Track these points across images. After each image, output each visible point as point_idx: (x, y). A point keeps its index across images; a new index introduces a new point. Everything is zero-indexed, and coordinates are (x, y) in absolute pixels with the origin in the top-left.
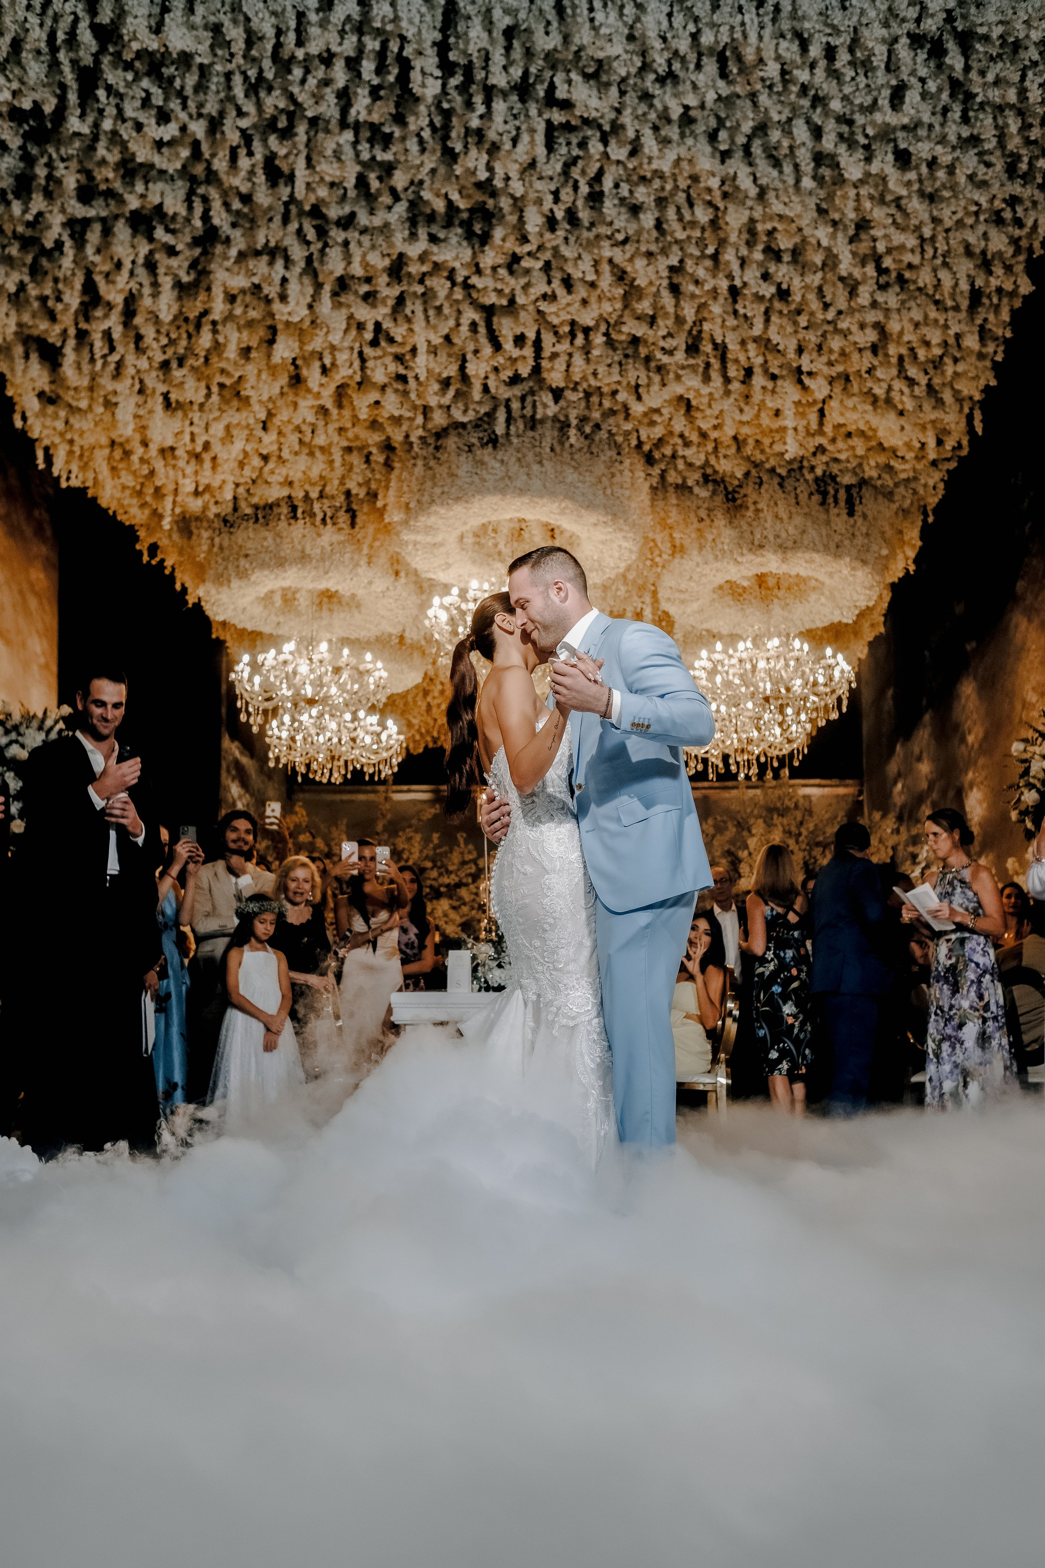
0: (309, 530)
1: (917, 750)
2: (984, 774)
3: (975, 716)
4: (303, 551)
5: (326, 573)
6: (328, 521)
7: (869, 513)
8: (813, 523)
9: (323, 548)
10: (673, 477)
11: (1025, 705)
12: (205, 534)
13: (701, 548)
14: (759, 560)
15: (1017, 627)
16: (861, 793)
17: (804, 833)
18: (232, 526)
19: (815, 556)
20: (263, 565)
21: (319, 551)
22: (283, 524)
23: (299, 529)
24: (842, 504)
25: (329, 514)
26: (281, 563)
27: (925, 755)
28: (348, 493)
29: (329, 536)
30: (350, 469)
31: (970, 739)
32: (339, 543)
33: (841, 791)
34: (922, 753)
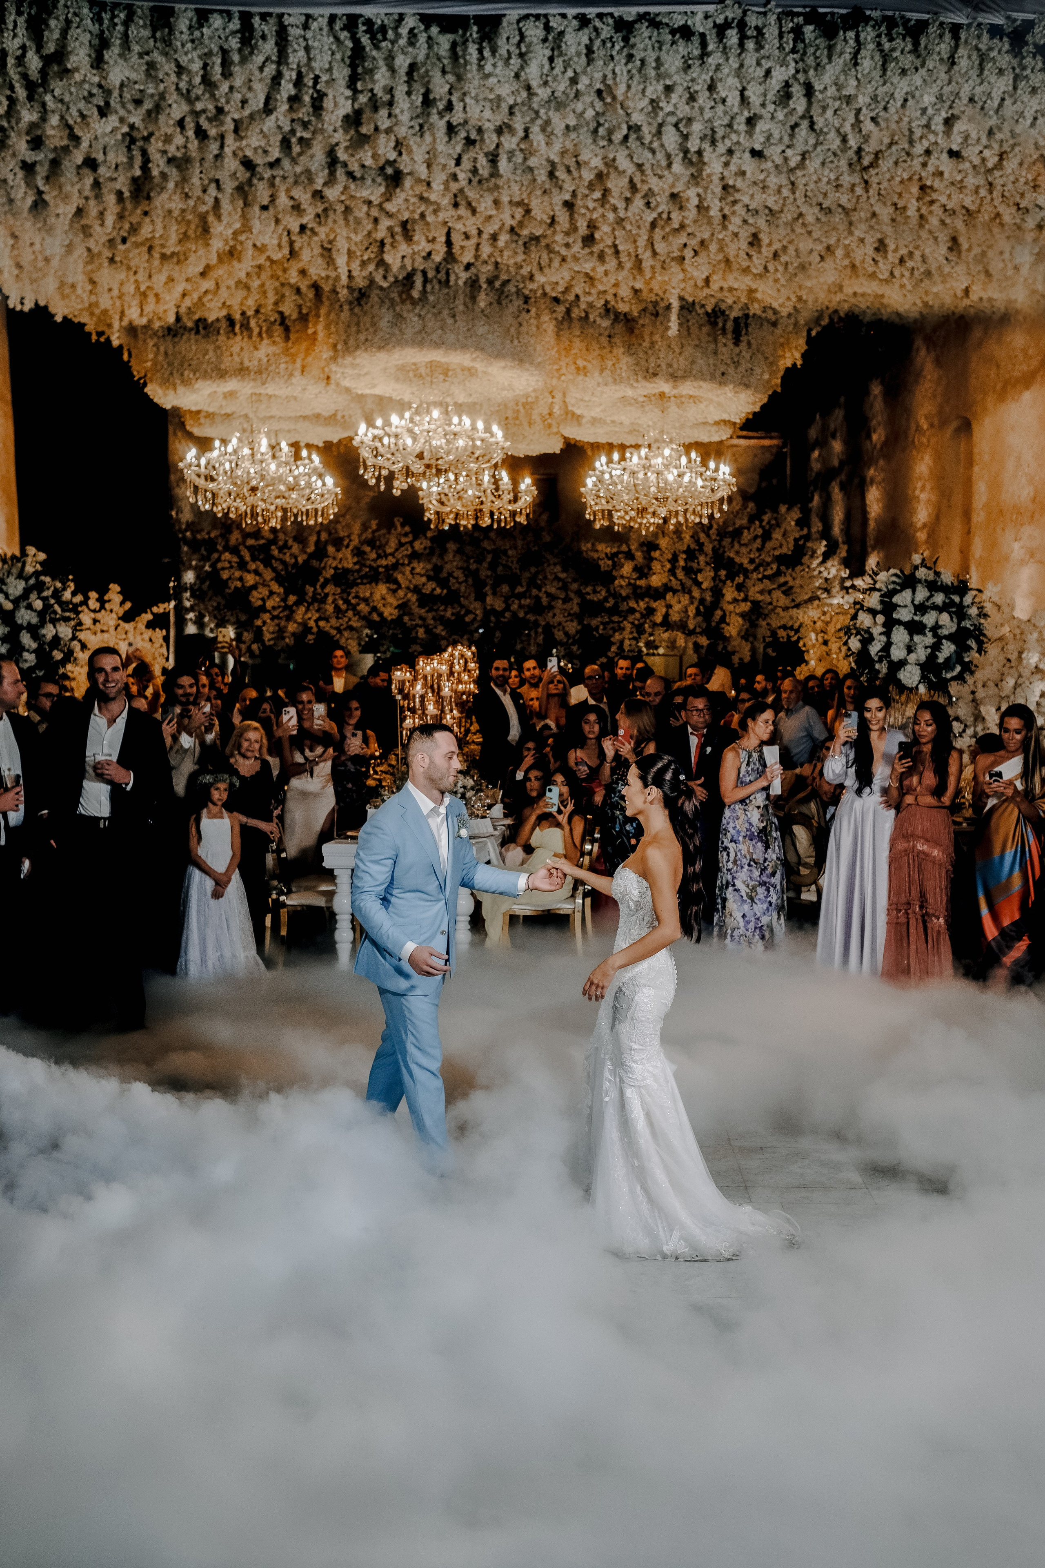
0: (246, 344)
1: (832, 426)
2: (882, 475)
3: (880, 418)
4: (242, 363)
5: (264, 384)
6: (264, 335)
7: (753, 342)
8: (702, 353)
9: (260, 360)
10: (576, 313)
11: (918, 428)
12: (151, 343)
13: (602, 371)
14: (652, 385)
15: (918, 350)
16: (784, 446)
18: (175, 336)
19: (702, 383)
20: (206, 376)
21: (256, 363)
22: (222, 338)
23: (238, 343)
24: (730, 335)
25: (264, 329)
26: (222, 374)
27: (839, 434)
28: (281, 313)
29: (266, 349)
30: (283, 296)
31: (875, 437)
32: (274, 354)
33: (766, 442)
34: (836, 430)
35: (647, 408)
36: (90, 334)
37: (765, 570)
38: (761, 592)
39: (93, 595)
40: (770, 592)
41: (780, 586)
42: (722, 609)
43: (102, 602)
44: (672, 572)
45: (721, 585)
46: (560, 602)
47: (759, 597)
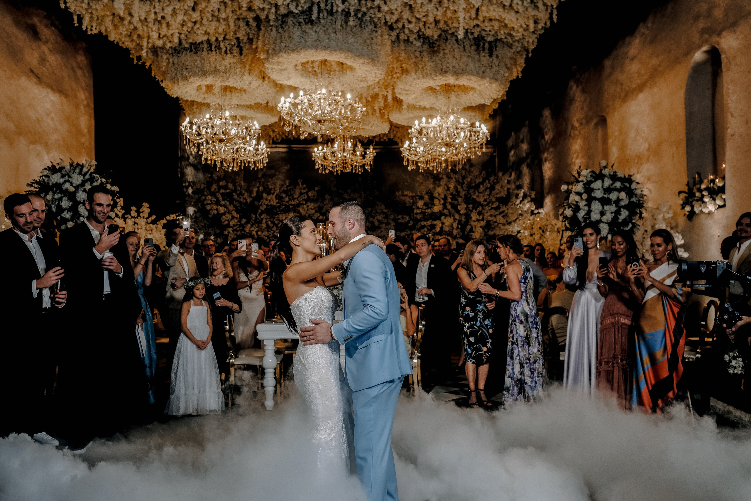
0: (219, 57)
1: (521, 137)
2: (552, 156)
3: (549, 127)
4: (215, 68)
5: (228, 79)
6: (228, 52)
7: (500, 55)
8: (472, 60)
9: (226, 66)
10: (402, 37)
11: (573, 127)
12: (165, 57)
13: (416, 71)
14: (444, 78)
15: (571, 88)
16: (494, 152)
17: (466, 183)
18: (179, 53)
19: (472, 78)
20: (195, 74)
21: (223, 68)
22: (205, 53)
23: (213, 57)
24: (487, 51)
25: (228, 48)
26: (204, 74)
27: (525, 140)
28: (238, 39)
29: (229, 60)
30: (239, 27)
31: (547, 137)
32: (234, 63)
34: (523, 139)
35: (439, 98)
36: (133, 59)
37: (493, 204)
38: (491, 215)
39: (134, 208)
40: (495, 216)
41: (500, 213)
42: (470, 225)
43: (138, 212)
44: (444, 205)
45: (470, 212)
46: (384, 225)
47: (490, 218)
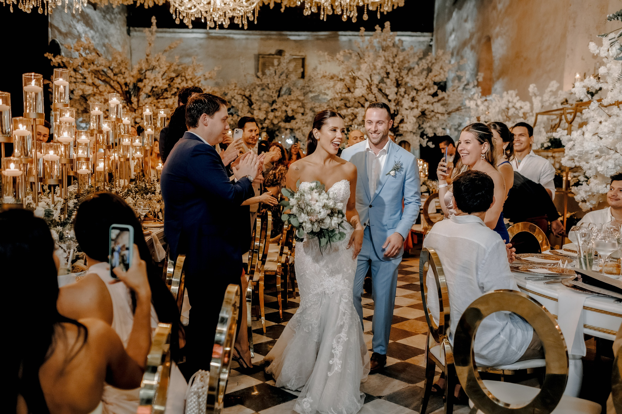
1: (465, 15)
2: (507, 28)
16: (432, 40)
17: (397, 61)
27: (469, 18)
31: (499, 6)
33: (422, 39)
37: (430, 89)
38: (427, 103)
40: (432, 104)
41: (439, 101)
42: (401, 114)
45: (401, 98)
46: (300, 115)
47: (426, 106)
